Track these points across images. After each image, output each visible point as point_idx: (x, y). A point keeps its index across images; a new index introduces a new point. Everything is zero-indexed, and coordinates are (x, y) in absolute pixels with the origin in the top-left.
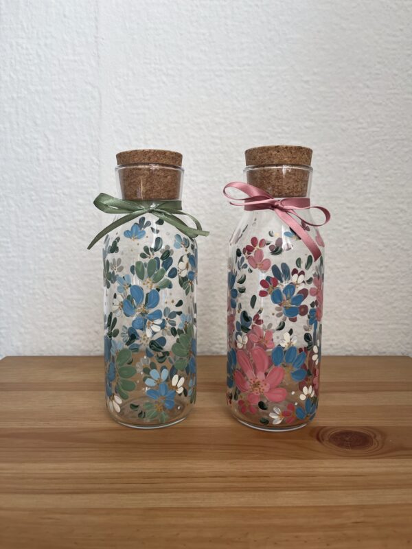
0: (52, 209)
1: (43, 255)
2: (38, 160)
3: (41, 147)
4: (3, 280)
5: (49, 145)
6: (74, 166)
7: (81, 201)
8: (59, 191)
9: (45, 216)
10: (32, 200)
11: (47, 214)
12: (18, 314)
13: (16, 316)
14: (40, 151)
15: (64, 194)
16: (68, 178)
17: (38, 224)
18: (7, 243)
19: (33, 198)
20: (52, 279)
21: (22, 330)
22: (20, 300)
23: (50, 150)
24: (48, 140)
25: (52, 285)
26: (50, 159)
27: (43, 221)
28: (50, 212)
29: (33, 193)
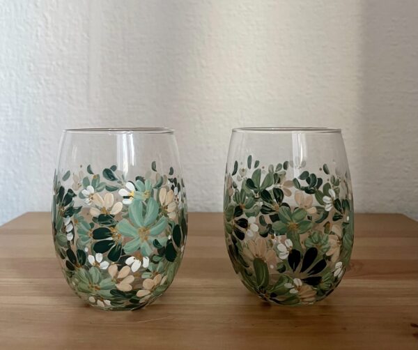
0: (47, 78)
1: (38, 119)
2: (37, 36)
3: (40, 26)
4: (3, 140)
5: (47, 23)
6: (67, 41)
7: (72, 71)
8: (54, 63)
9: (41, 84)
10: (30, 70)
11: (43, 82)
12: (13, 171)
13: (11, 173)
14: (39, 29)
15: (58, 65)
16: (61, 51)
17: (35, 91)
18: (8, 107)
19: (32, 68)
20: (44, 139)
21: (17, 186)
22: (17, 159)
23: (47, 28)
24: (47, 20)
25: (44, 145)
26: (47, 35)
27: (38, 88)
28: (45, 80)
29: (32, 65)
